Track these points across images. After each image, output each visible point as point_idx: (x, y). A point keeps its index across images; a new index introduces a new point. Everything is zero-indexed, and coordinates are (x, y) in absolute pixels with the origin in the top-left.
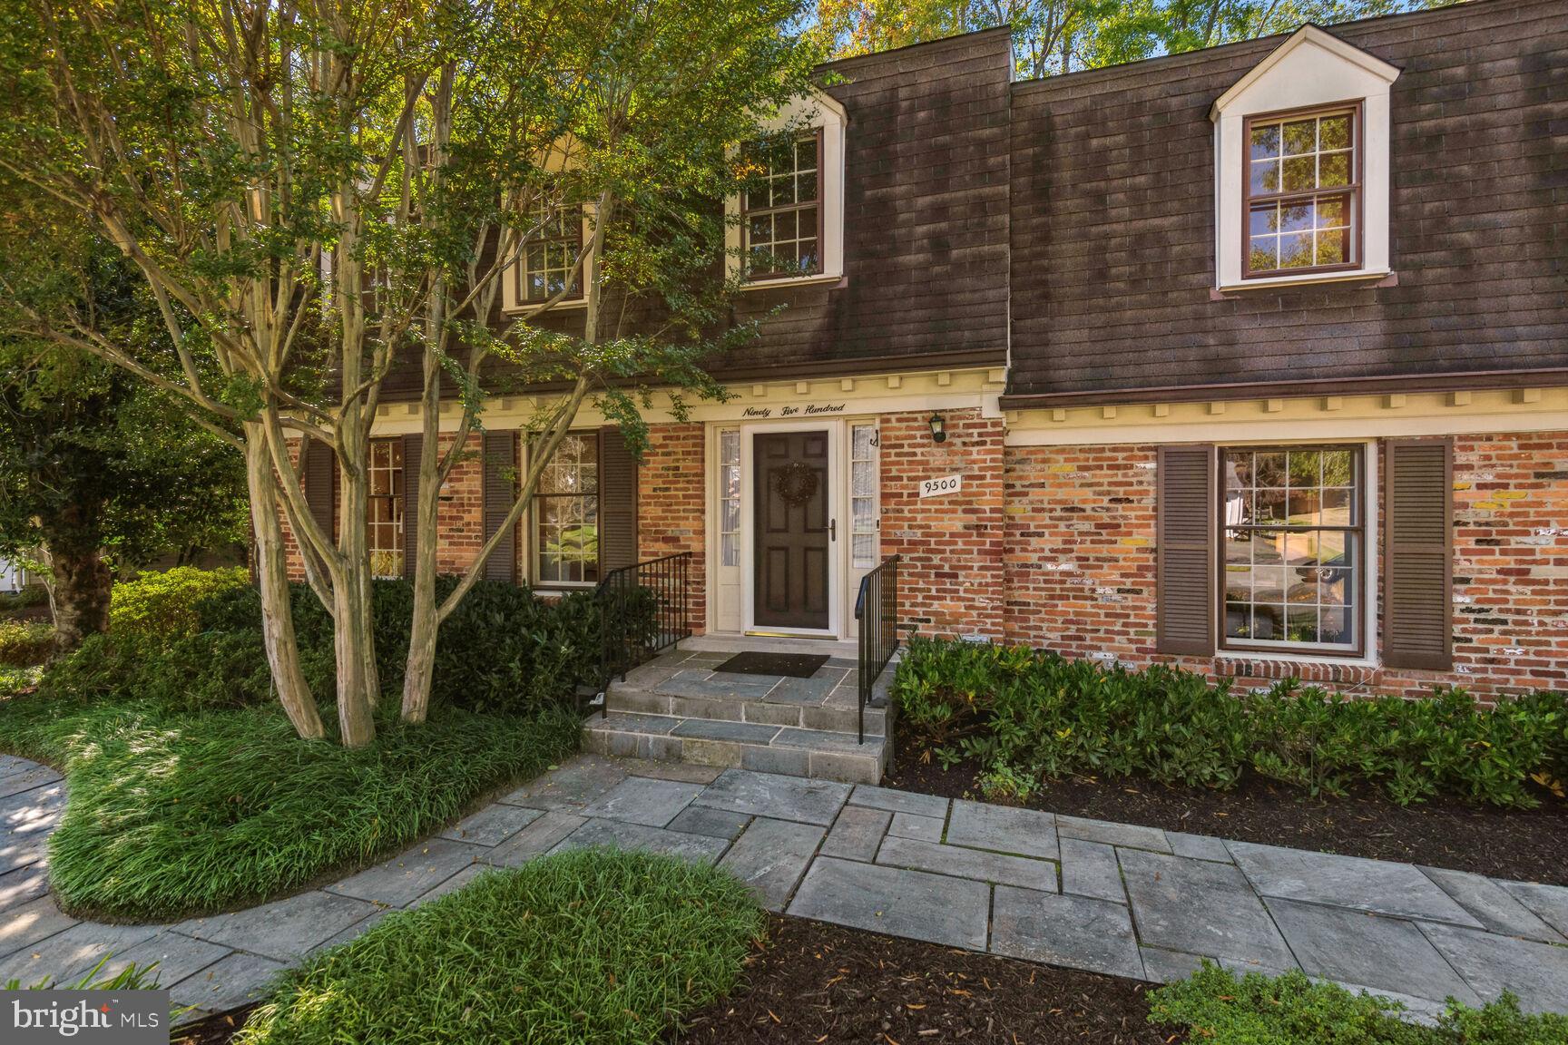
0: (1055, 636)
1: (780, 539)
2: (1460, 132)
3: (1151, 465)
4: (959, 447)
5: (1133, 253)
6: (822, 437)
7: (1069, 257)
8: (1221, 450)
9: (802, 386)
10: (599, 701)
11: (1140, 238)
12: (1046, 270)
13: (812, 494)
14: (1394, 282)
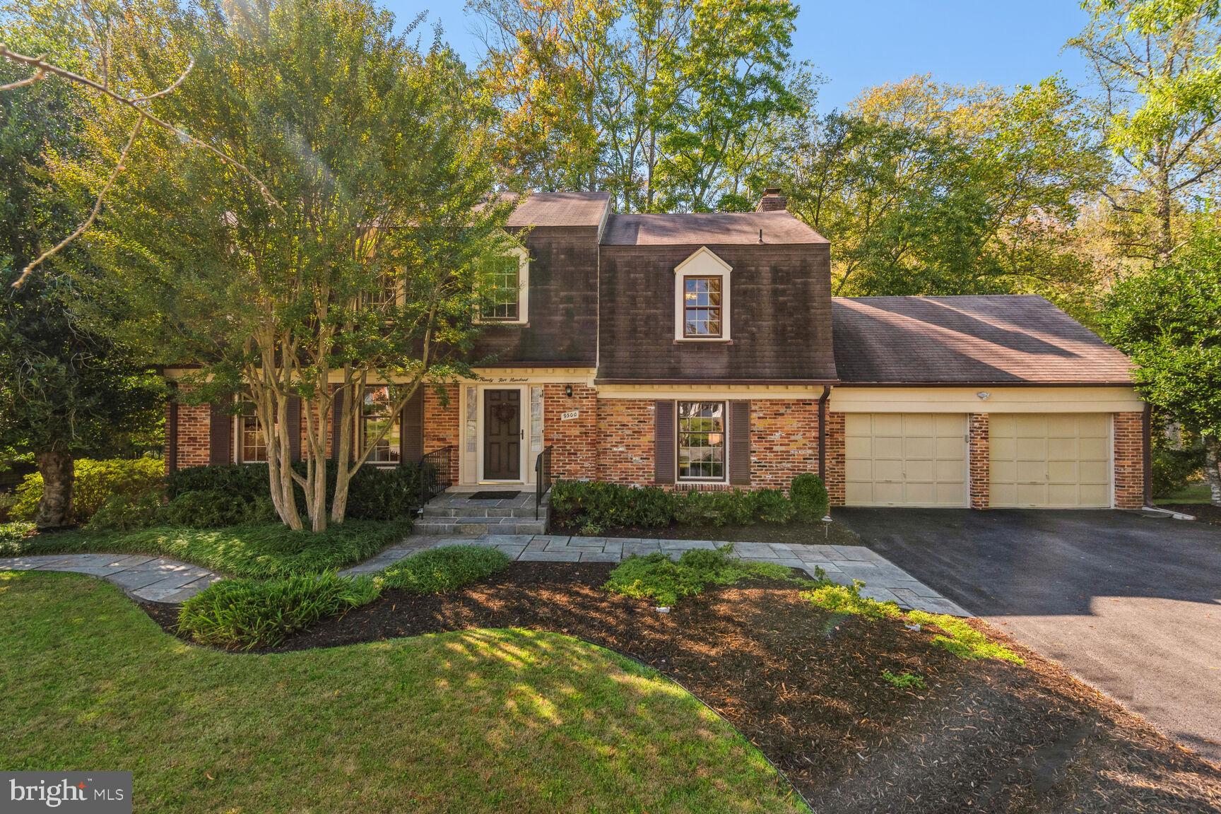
0: (617, 478)
1: (494, 439)
2: (753, 290)
3: (653, 408)
4: (578, 399)
5: (646, 323)
6: (518, 392)
7: (622, 322)
8: (679, 402)
9: (509, 370)
10: (421, 511)
11: (649, 317)
12: (613, 326)
13: (512, 417)
14: (732, 344)
